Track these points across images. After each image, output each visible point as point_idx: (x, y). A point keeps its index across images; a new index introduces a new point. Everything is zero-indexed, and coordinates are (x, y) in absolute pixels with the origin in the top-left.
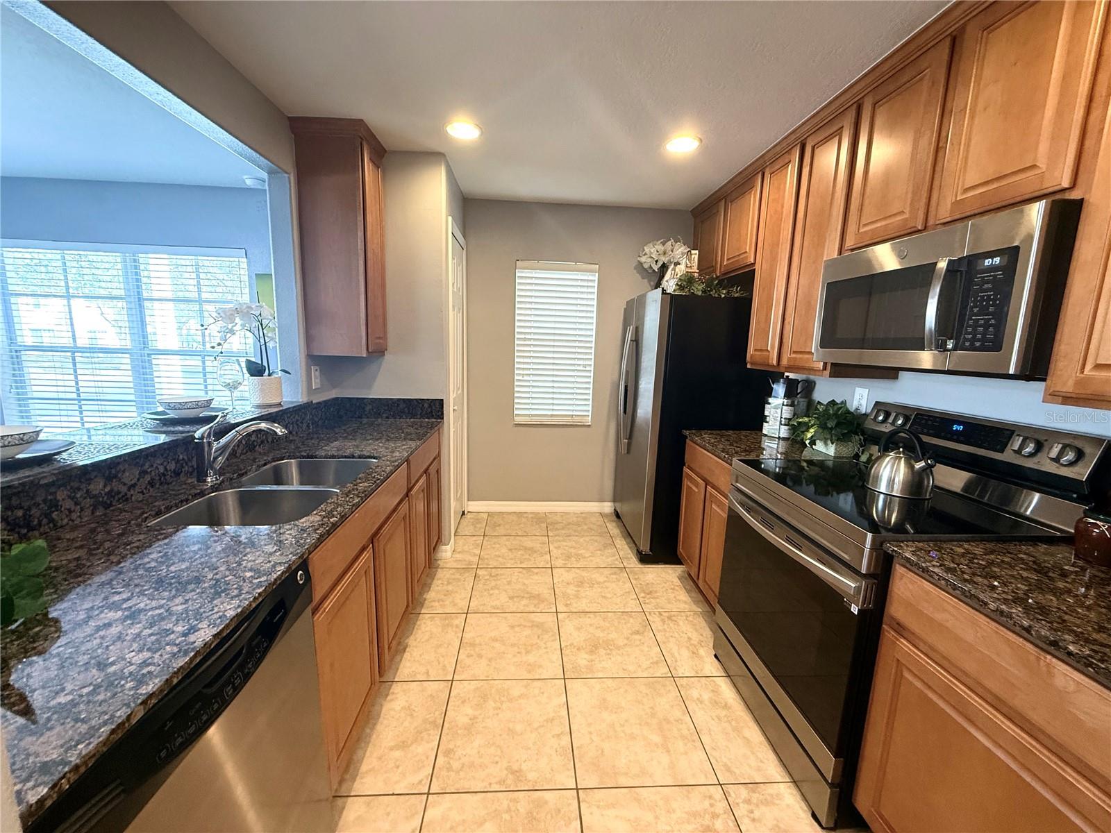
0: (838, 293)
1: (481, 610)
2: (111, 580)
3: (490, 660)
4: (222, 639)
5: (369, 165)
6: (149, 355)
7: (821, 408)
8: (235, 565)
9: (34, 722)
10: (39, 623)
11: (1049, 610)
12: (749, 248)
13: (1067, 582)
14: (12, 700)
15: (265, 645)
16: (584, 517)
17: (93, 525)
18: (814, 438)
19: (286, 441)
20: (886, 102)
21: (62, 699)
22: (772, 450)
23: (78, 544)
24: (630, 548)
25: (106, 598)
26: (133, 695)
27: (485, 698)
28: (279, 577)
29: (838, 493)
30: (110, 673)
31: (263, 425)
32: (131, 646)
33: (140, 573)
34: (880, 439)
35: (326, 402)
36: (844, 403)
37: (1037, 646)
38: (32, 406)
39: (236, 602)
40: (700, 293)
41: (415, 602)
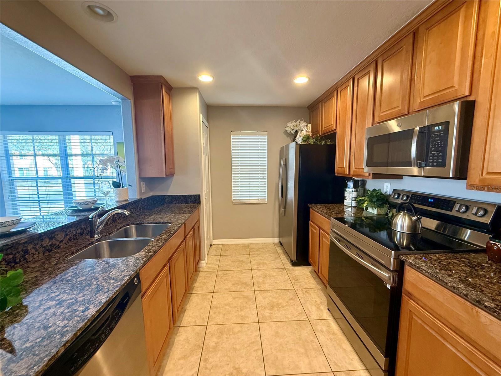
0: (373, 142)
1: (220, 291)
2: (51, 286)
3: (224, 315)
4: (100, 313)
5: (165, 95)
6: (70, 179)
7: (369, 193)
8: (106, 277)
9: (16, 356)
10: (18, 308)
11: (476, 286)
12: (333, 123)
13: (484, 272)
14: (6, 346)
15: (120, 314)
16: (266, 245)
17: (43, 260)
18: (367, 207)
19: (130, 217)
20: (387, 60)
21: (28, 345)
22: (349, 212)
23: (36, 270)
24: (287, 259)
25: (48, 295)
26: (59, 342)
27: (222, 333)
28: (126, 282)
29: (380, 231)
30: (49, 331)
31: (120, 211)
32: (59, 318)
33: (64, 282)
34: (396, 206)
35: (148, 198)
36: (380, 190)
37: (471, 303)
38: (18, 204)
39: (106, 295)
40: (312, 143)
41: (189, 289)
